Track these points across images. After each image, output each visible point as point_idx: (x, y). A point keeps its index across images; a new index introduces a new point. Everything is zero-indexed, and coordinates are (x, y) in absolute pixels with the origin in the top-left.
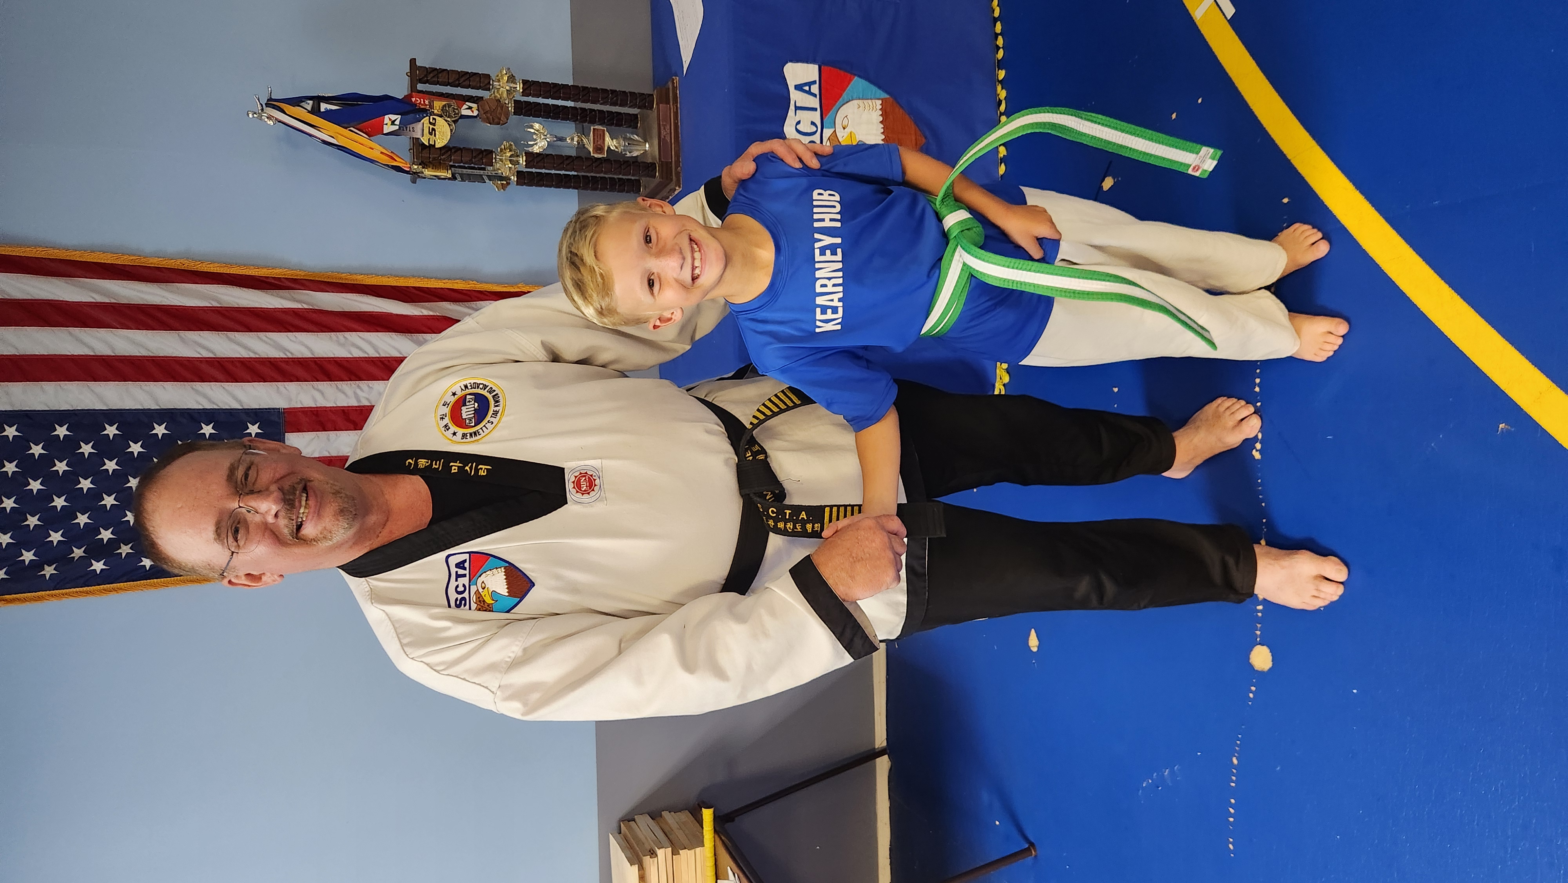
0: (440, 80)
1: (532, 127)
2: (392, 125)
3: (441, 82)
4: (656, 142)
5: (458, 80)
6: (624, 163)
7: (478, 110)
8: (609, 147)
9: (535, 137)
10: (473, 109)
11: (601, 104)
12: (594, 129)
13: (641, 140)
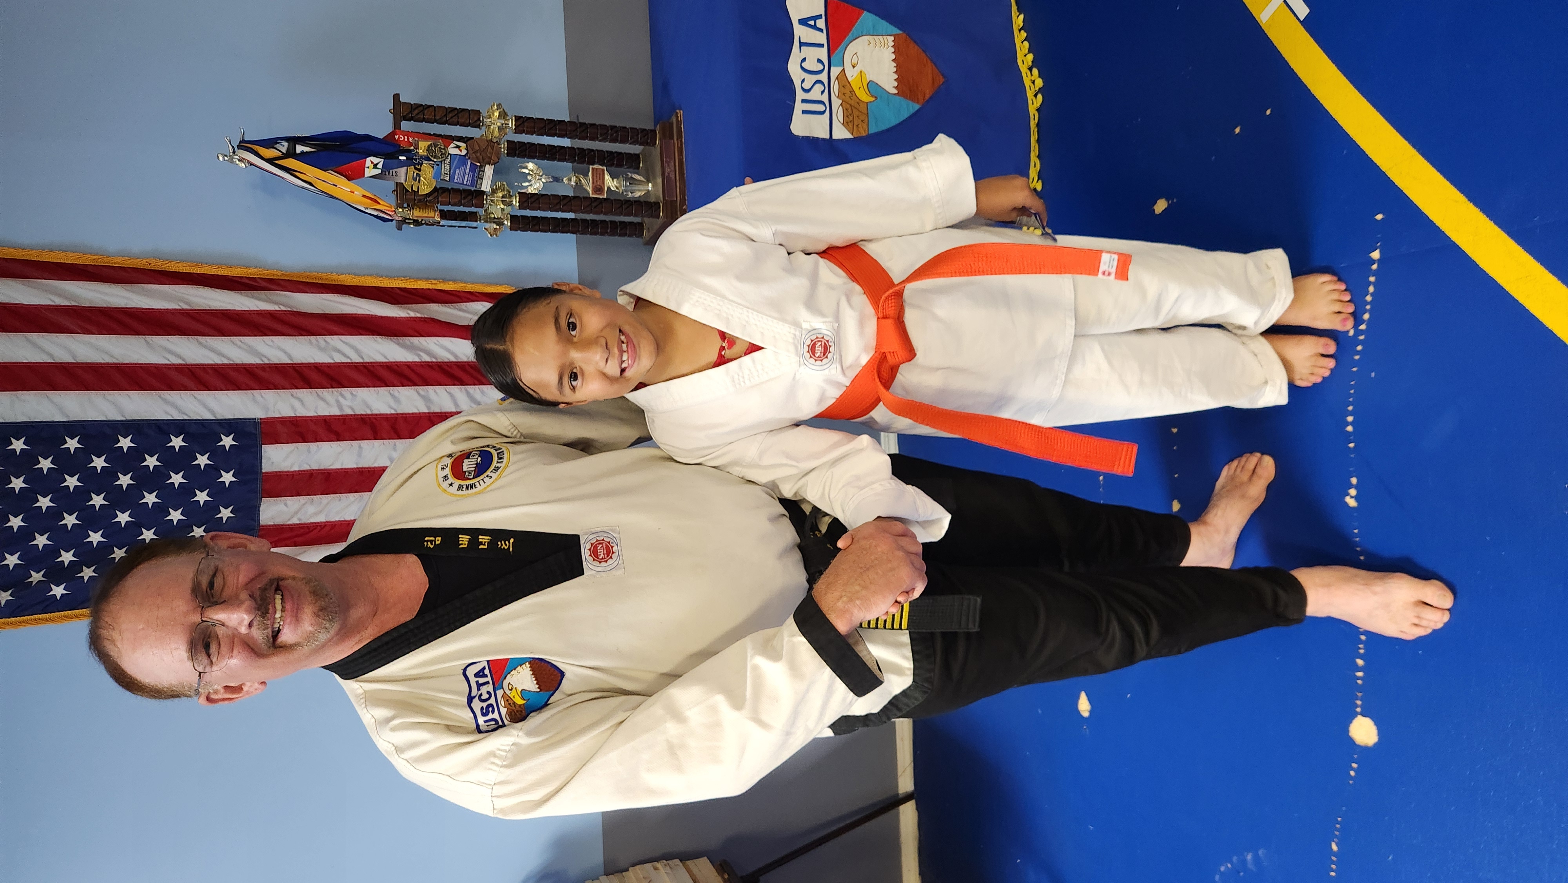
0: (426, 117)
1: (526, 168)
2: (374, 168)
3: (428, 118)
4: (659, 180)
5: (446, 116)
6: (625, 203)
7: (467, 149)
8: (609, 188)
9: (529, 178)
10: (461, 148)
11: (600, 141)
12: (593, 169)
13: (643, 179)
